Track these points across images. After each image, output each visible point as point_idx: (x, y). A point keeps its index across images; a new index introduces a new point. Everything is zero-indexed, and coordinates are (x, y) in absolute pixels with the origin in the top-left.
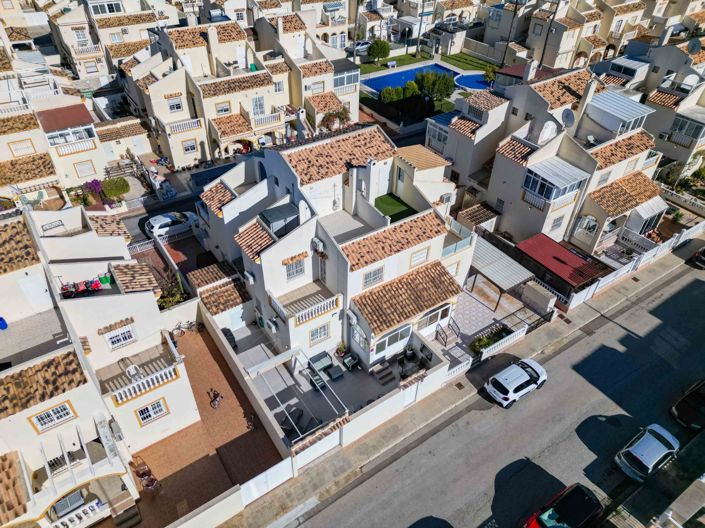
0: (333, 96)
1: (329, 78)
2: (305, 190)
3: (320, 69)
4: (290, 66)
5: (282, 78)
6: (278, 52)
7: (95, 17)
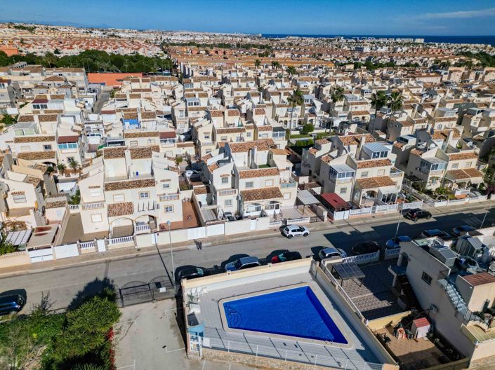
0: (271, 140)
1: (270, 133)
2: (233, 154)
3: (267, 129)
4: (255, 127)
5: (252, 131)
6: (253, 122)
7: (188, 107)
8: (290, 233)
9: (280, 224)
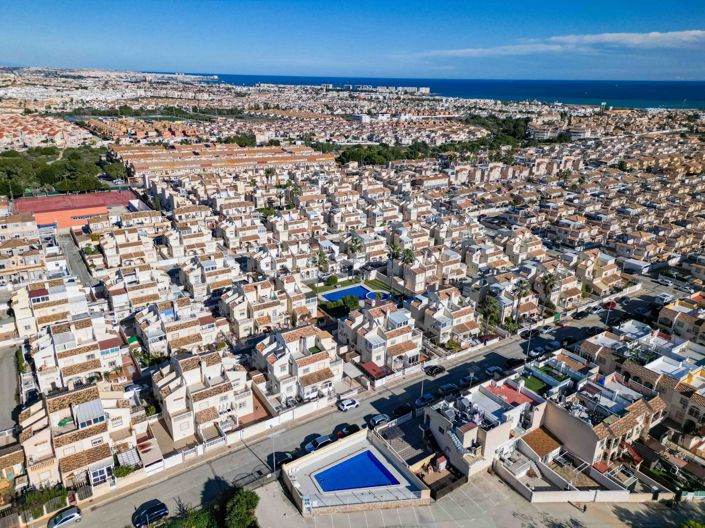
1: (303, 301)
2: (287, 345)
3: (300, 298)
4: (288, 297)
5: (285, 301)
6: (284, 291)
8: (346, 407)
9: (335, 400)
